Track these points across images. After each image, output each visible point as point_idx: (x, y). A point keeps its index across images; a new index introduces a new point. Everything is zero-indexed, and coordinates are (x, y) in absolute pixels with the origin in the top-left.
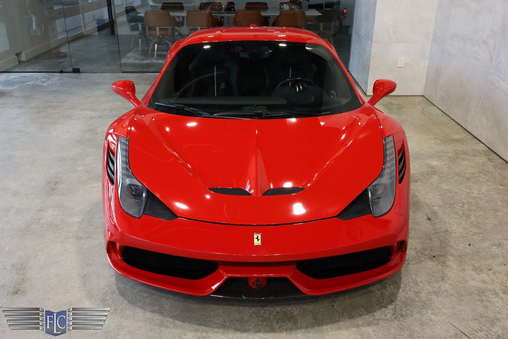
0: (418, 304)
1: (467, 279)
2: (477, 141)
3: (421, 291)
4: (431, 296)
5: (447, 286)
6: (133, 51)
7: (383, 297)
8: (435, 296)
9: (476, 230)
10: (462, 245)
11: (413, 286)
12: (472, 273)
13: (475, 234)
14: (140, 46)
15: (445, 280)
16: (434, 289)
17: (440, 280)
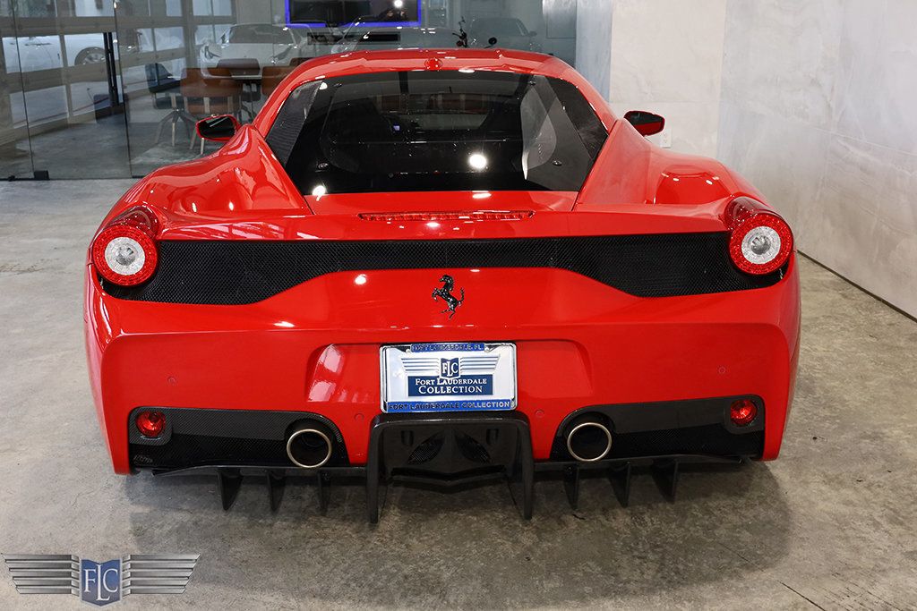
0: (713, 549)
1: (813, 499)
2: (819, 267)
3: (717, 524)
4: (739, 532)
5: (771, 512)
6: (160, 145)
7: (636, 538)
8: (748, 533)
9: (827, 413)
10: (798, 440)
11: (700, 515)
12: (823, 488)
13: (826, 418)
14: (173, 137)
15: (767, 503)
16: (745, 520)
17: (757, 502)
